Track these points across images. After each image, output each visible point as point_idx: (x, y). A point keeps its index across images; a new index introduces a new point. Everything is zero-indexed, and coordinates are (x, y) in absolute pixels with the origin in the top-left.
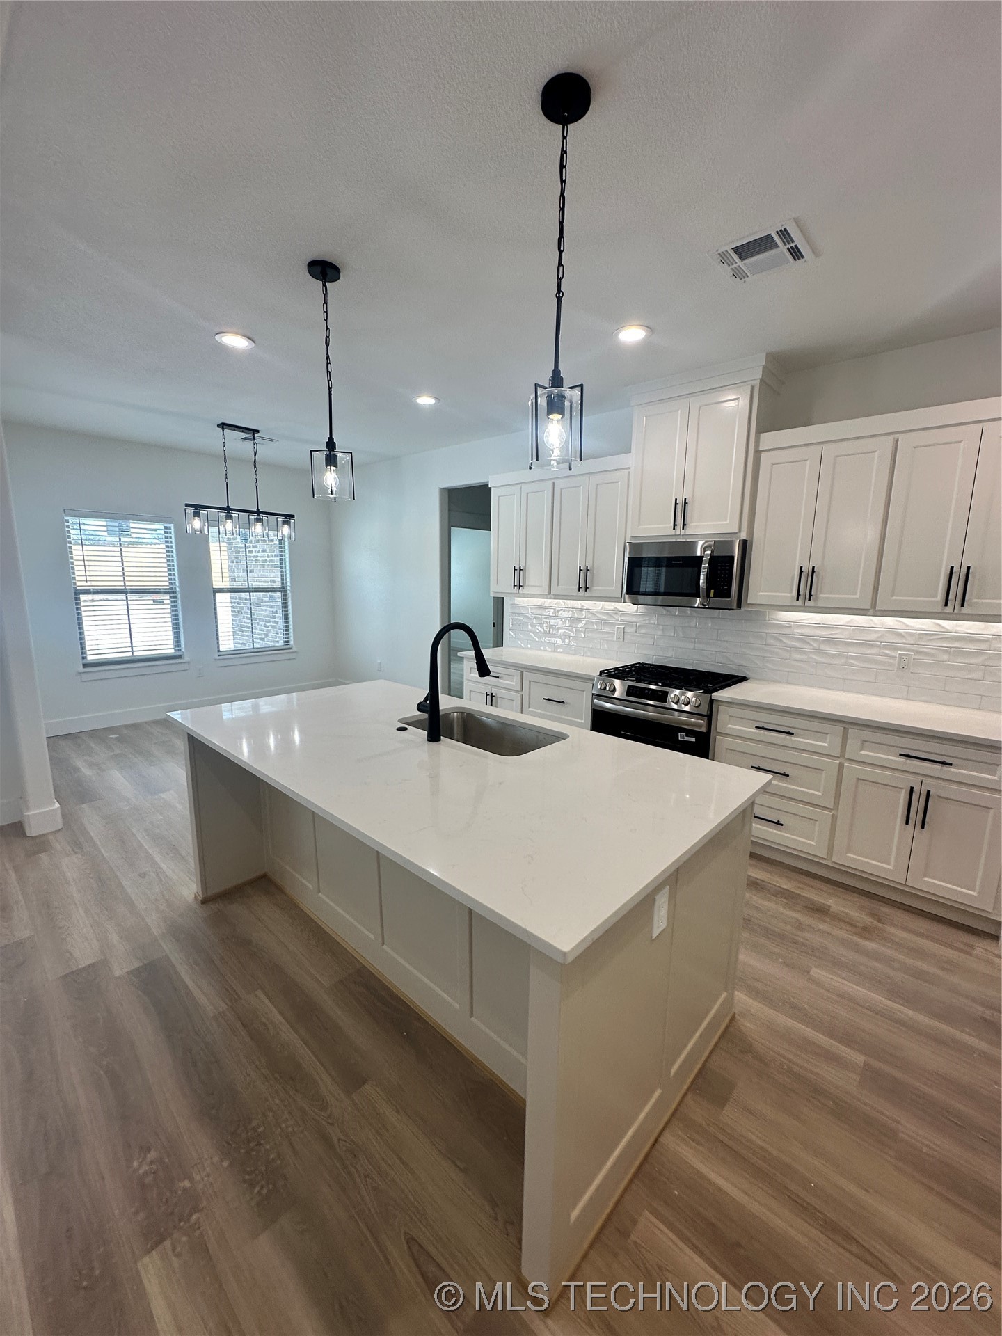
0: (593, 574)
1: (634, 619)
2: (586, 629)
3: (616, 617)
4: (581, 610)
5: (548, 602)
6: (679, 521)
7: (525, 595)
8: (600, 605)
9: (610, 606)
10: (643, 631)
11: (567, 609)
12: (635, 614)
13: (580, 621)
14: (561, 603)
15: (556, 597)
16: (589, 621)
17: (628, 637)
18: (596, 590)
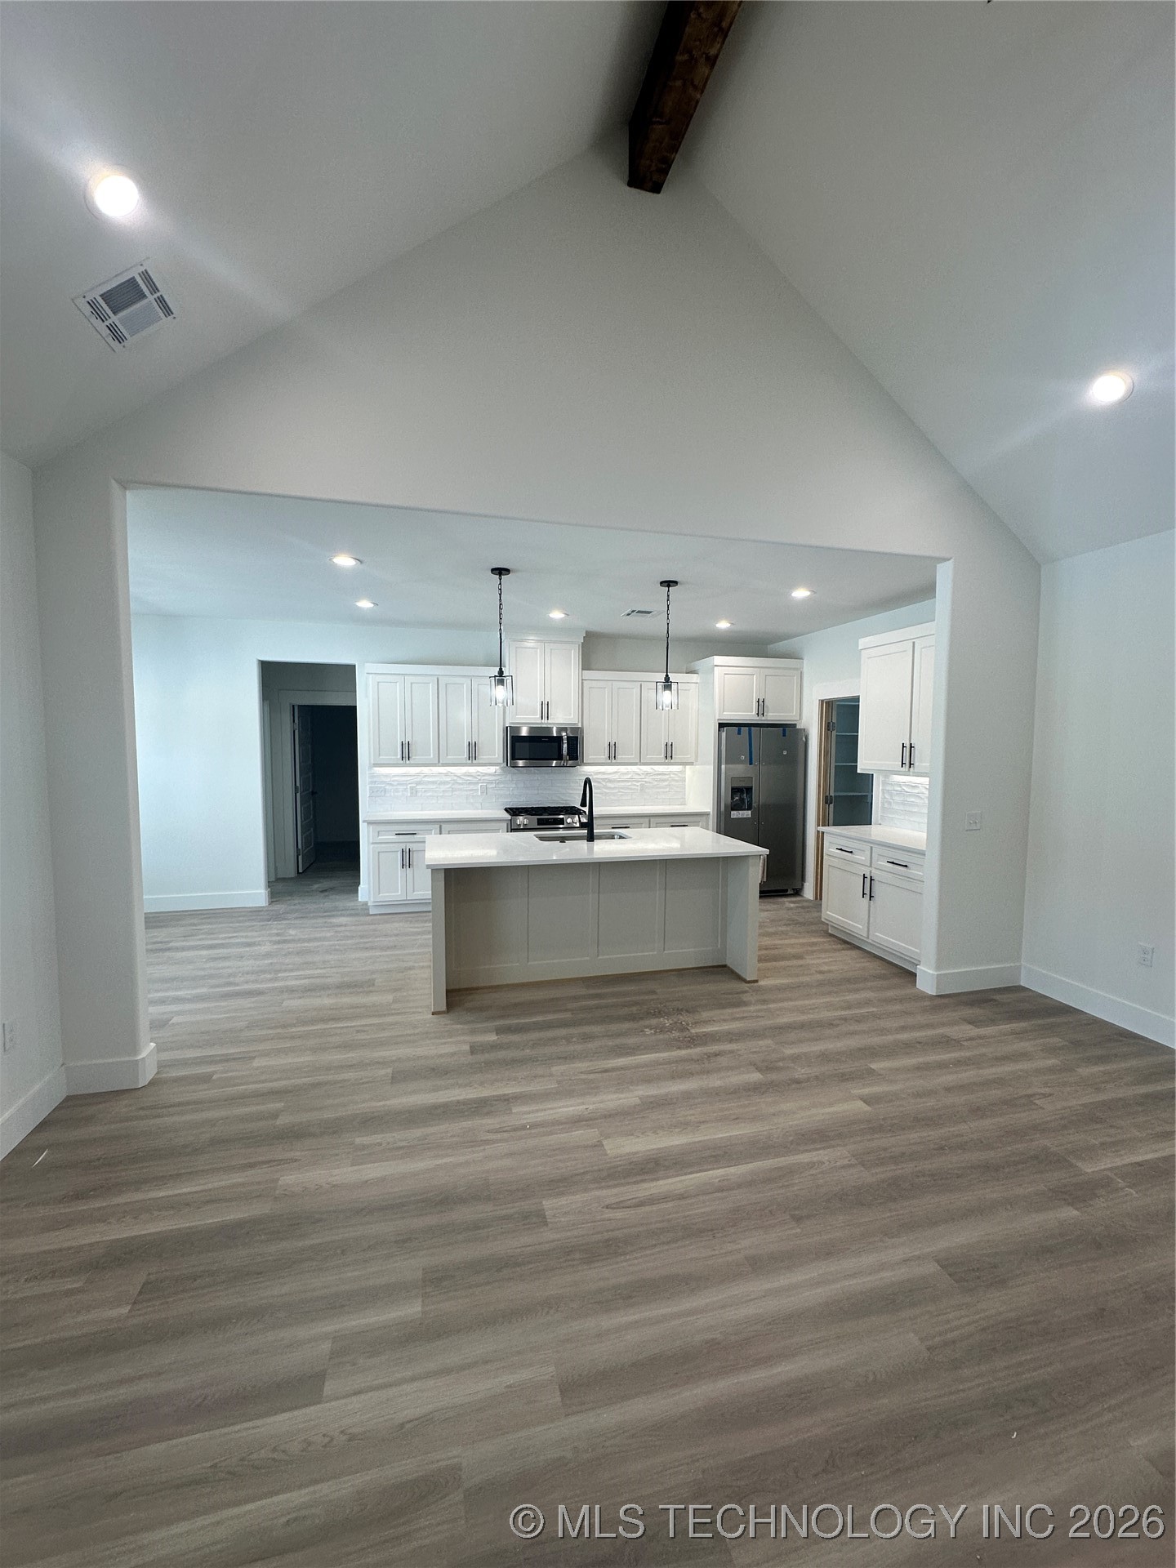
0: (480, 747)
1: (494, 778)
3: (479, 778)
4: (462, 773)
6: (544, 714)
8: (477, 769)
9: (485, 770)
15: (444, 765)
17: (490, 791)
18: (482, 758)
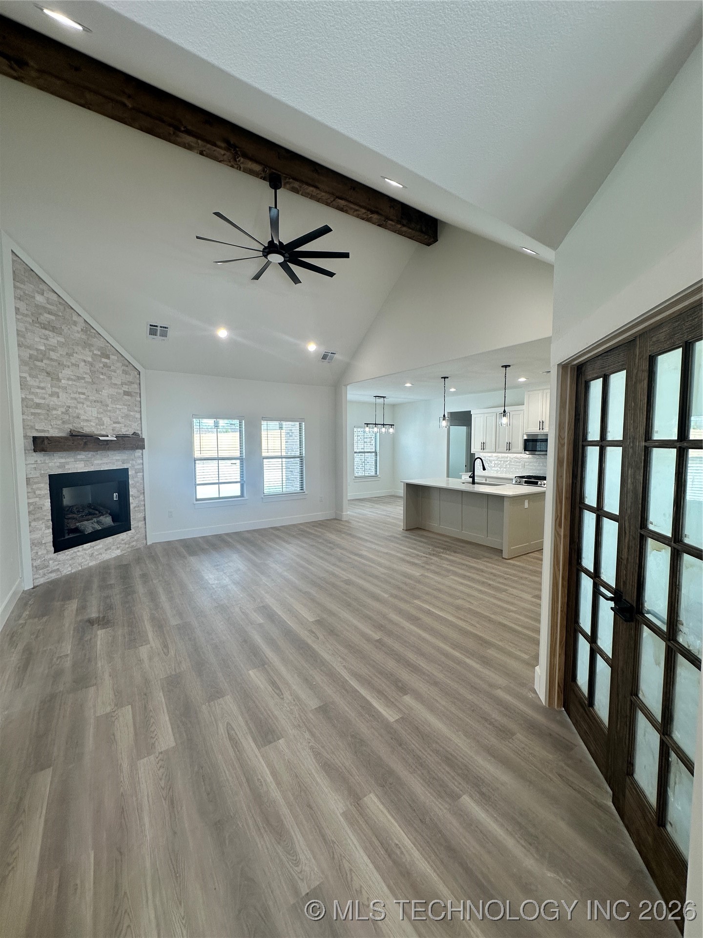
0: (512, 445)
1: (527, 460)
2: (509, 464)
3: (520, 459)
4: (507, 457)
5: (495, 455)
6: (541, 428)
7: (485, 452)
8: (515, 455)
9: (519, 455)
10: (531, 464)
11: (502, 457)
12: (528, 458)
13: (507, 461)
14: (500, 455)
15: (498, 453)
16: (511, 462)
17: (526, 467)
18: (513, 450)
